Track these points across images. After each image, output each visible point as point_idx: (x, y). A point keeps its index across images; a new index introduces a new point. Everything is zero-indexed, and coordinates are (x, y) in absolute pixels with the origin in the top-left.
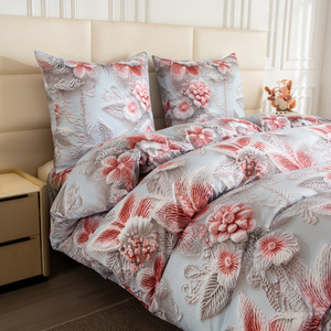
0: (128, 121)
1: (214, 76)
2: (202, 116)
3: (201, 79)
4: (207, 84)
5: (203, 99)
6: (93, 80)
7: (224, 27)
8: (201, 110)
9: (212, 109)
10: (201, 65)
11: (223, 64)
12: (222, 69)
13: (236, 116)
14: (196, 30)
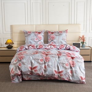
0: (35, 41)
1: (57, 34)
2: (52, 42)
3: (53, 35)
5: (53, 38)
6: (30, 35)
8: (52, 40)
10: (55, 32)
11: (61, 32)
12: (60, 33)
13: (61, 42)
14: (59, 25)
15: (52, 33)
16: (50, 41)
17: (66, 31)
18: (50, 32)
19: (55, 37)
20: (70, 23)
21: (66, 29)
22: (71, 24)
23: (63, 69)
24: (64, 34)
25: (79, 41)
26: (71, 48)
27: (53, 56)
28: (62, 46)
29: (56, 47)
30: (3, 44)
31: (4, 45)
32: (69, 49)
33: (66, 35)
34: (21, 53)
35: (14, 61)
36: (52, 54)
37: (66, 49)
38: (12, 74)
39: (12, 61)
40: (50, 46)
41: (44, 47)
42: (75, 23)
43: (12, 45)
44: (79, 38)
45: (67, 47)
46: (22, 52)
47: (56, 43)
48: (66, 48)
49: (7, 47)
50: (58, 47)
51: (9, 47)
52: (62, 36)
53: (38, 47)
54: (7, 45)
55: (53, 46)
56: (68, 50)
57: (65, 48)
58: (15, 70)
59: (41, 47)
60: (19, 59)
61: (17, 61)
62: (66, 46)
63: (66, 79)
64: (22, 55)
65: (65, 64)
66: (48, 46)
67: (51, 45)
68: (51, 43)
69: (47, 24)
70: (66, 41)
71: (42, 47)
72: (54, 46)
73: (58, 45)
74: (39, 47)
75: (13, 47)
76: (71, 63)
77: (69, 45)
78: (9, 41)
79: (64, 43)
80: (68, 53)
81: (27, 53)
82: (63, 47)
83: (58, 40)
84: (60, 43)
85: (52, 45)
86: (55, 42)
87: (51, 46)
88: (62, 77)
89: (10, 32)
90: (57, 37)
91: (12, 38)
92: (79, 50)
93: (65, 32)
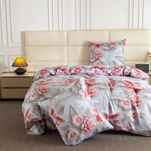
2: (98, 62)
3: (100, 49)
4: (102, 51)
5: (99, 56)
7: (129, 29)
8: (98, 59)
9: (102, 59)
10: (103, 44)
11: (114, 44)
12: (112, 46)
13: (114, 62)
14: (110, 31)
15: (98, 46)
16: (94, 60)
17: (123, 42)
18: (93, 44)
19: (103, 53)
20: (130, 27)
21: (123, 39)
22: (133, 29)
23: (120, 111)
24: (119, 48)
25: (146, 60)
26: (133, 73)
27: (100, 87)
28: (117, 68)
29: (105, 70)
30: (7, 66)
31: (9, 68)
32: (129, 76)
33: (123, 50)
34: (43, 82)
35: (30, 95)
36: (99, 84)
37: (124, 75)
38: (27, 120)
39: (26, 97)
40: (93, 70)
41: (83, 71)
42: (140, 27)
43: (24, 68)
44: (147, 56)
45: (126, 70)
46: (45, 80)
47: (104, 64)
48: (123, 73)
49: (15, 72)
50: (110, 72)
51: (20, 71)
52: (116, 51)
53: (73, 71)
54: (15, 68)
55: (99, 70)
56: (126, 76)
57: (121, 72)
58: (33, 112)
59: (78, 70)
60: (40, 93)
61: (36, 96)
62: (123, 69)
63: (125, 129)
64: (44, 86)
65: (122, 102)
66: (90, 69)
67: (95, 67)
68: (95, 64)
69: (88, 30)
70: (122, 60)
71: (80, 70)
72: (101, 69)
73: (108, 67)
74: (75, 70)
75: (26, 71)
76: (134, 100)
77: (129, 68)
78: (20, 61)
79: (119, 64)
80: (127, 82)
81: (53, 81)
82: (118, 72)
83: (109, 59)
84: (112, 64)
85: (97, 67)
86: (102, 63)
87: (96, 69)
88: (118, 125)
89: (20, 45)
90: (107, 54)
91: (25, 55)
92: (148, 76)
93: (120, 44)
